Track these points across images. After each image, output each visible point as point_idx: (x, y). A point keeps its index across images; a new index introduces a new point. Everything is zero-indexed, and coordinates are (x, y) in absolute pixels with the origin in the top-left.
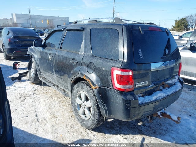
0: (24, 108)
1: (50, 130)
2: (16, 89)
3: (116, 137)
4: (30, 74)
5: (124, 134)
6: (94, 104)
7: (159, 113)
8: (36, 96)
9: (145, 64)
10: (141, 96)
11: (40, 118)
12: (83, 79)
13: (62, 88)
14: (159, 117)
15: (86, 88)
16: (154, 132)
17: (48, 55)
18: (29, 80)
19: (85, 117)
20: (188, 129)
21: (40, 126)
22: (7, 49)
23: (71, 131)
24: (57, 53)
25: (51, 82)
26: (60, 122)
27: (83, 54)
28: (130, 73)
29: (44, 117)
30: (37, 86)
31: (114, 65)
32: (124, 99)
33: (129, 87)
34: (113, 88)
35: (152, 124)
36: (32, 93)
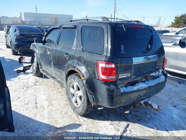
0: (26, 97)
1: (47, 115)
2: (20, 80)
3: (104, 123)
4: (33, 68)
5: (111, 120)
6: (84, 93)
7: (142, 102)
8: (37, 87)
9: (127, 58)
10: (124, 86)
11: (39, 105)
12: (75, 71)
13: (59, 79)
14: (142, 106)
15: (77, 80)
16: (139, 120)
17: (47, 50)
18: (32, 73)
19: (77, 104)
20: (171, 118)
21: (38, 112)
22: (14, 46)
23: (65, 116)
24: (54, 49)
25: (50, 74)
26: (56, 109)
27: (75, 49)
28: (113, 66)
29: (43, 105)
30: (39, 78)
31: (99, 58)
32: (107, 89)
33: (112, 77)
34: (99, 78)
35: (138, 112)
36: (34, 84)
